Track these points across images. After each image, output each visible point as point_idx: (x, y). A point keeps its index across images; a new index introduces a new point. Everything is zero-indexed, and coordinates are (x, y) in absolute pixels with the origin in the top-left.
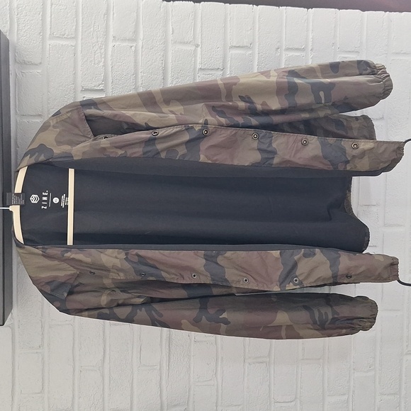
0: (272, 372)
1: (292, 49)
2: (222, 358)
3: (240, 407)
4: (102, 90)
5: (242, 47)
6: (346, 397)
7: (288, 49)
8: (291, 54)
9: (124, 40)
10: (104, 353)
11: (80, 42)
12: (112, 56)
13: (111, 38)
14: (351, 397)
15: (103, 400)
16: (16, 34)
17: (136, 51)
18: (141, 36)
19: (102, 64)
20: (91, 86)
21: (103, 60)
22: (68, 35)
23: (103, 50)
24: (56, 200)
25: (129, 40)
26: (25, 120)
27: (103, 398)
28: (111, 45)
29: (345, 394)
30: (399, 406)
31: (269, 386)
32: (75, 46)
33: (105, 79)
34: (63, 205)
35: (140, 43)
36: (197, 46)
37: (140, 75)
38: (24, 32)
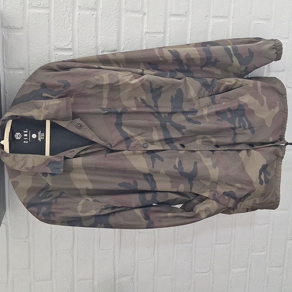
0: (194, 252)
1: (217, 17)
2: (158, 243)
3: (170, 277)
4: (70, 49)
5: (179, 15)
6: (245, 269)
7: (215, 17)
8: (217, 20)
9: (88, 9)
10: (74, 241)
11: (53, 11)
12: (78, 22)
13: (77, 8)
14: (249, 269)
15: (73, 273)
16: (2, 4)
17: (96, 18)
18: (101, 6)
19: (70, 28)
20: (62, 45)
21: (71, 25)
22: (43, 5)
23: (71, 18)
24: (34, 136)
25: (91, 9)
26: (11, 72)
27: (73, 272)
28: (77, 13)
29: (244, 267)
30: (282, 274)
31: (191, 262)
32: (49, 14)
33: (73, 40)
34: (39, 139)
35: (100, 12)
36: (145, 14)
37: (100, 37)
38: (9, 3)
